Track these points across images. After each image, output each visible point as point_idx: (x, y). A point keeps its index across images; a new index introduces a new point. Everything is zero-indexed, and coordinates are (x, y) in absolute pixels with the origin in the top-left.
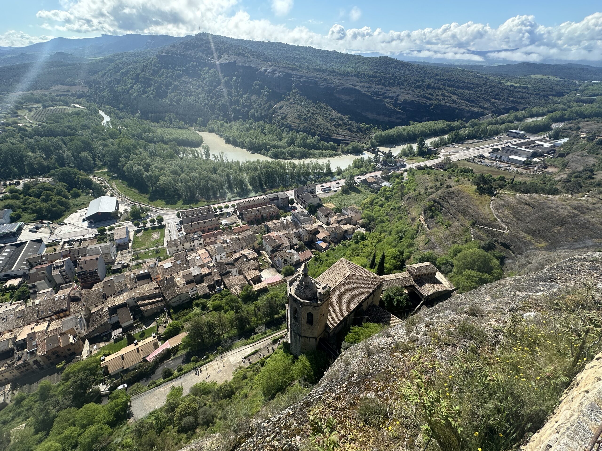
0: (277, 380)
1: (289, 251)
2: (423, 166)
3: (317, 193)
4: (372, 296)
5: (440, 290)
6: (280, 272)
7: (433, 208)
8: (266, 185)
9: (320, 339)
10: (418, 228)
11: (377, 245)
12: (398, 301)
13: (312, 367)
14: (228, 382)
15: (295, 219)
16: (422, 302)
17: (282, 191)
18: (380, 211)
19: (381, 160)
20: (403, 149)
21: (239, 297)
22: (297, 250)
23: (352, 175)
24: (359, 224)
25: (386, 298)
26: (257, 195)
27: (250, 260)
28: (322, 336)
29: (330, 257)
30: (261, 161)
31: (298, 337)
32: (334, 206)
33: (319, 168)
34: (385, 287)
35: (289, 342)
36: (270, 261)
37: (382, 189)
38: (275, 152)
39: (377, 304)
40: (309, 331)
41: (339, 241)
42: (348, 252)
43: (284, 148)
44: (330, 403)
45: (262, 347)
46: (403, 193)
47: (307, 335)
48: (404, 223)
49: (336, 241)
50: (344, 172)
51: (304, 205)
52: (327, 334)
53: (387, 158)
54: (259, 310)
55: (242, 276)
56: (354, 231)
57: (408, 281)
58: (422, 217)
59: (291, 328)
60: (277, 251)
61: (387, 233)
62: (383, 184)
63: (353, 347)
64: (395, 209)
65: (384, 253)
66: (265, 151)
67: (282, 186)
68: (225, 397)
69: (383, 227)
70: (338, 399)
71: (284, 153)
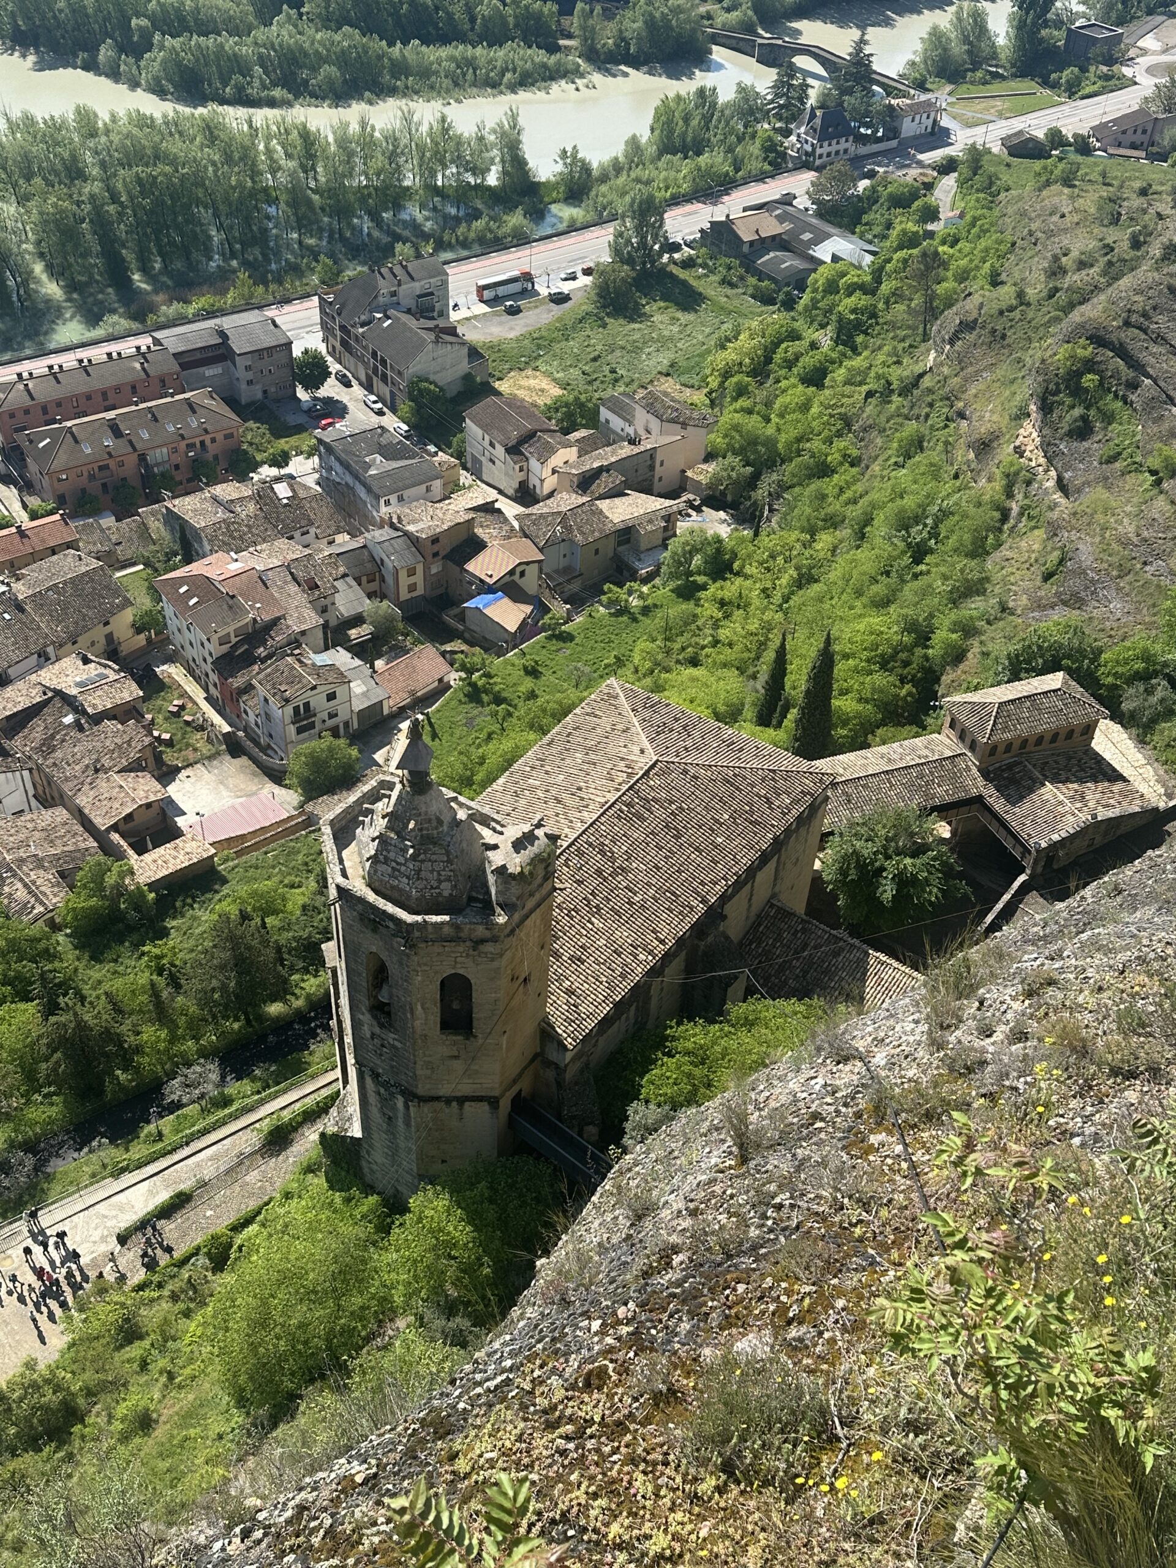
0: (302, 1326)
1: (322, 659)
2: (1040, 134)
3: (454, 316)
4: (772, 865)
5: (1111, 814)
6: (277, 777)
7: (1089, 380)
8: (145, 270)
9: (517, 1101)
10: (1010, 495)
11: (795, 600)
12: (904, 882)
13: (484, 1245)
14: (41, 1366)
15: (338, 474)
16: (1022, 878)
17: (249, 307)
18: (805, 407)
19: (812, 100)
20: (936, 37)
21: (55, 927)
22: (365, 651)
23: (650, 199)
24: (697, 486)
25: (843, 872)
26: (99, 332)
27: (97, 719)
28: (525, 1085)
29: (548, 677)
30: (104, 116)
31: (400, 1102)
32: (557, 392)
33: (458, 160)
34: (836, 816)
35: (356, 1131)
36: (217, 719)
37: (820, 277)
38: (187, 58)
39: (799, 906)
40: (458, 1065)
41: (595, 591)
42: (642, 645)
43: (239, 30)
44: (554, 1408)
45: (208, 1173)
46: (930, 298)
47: (445, 1090)
48: (935, 472)
49: (575, 587)
50: (604, 178)
51: (386, 391)
52: (551, 1074)
53: (845, 91)
54: (178, 986)
55: (60, 814)
56: (669, 531)
57: (954, 778)
58: (1029, 434)
59: (358, 1062)
60: (249, 660)
61: (845, 532)
62: (823, 252)
63: (676, 1127)
64: (887, 392)
65: (828, 641)
66: (122, 49)
67: (243, 275)
68: (32, 1442)
69: (823, 497)
70: (593, 1381)
71: (239, 65)
